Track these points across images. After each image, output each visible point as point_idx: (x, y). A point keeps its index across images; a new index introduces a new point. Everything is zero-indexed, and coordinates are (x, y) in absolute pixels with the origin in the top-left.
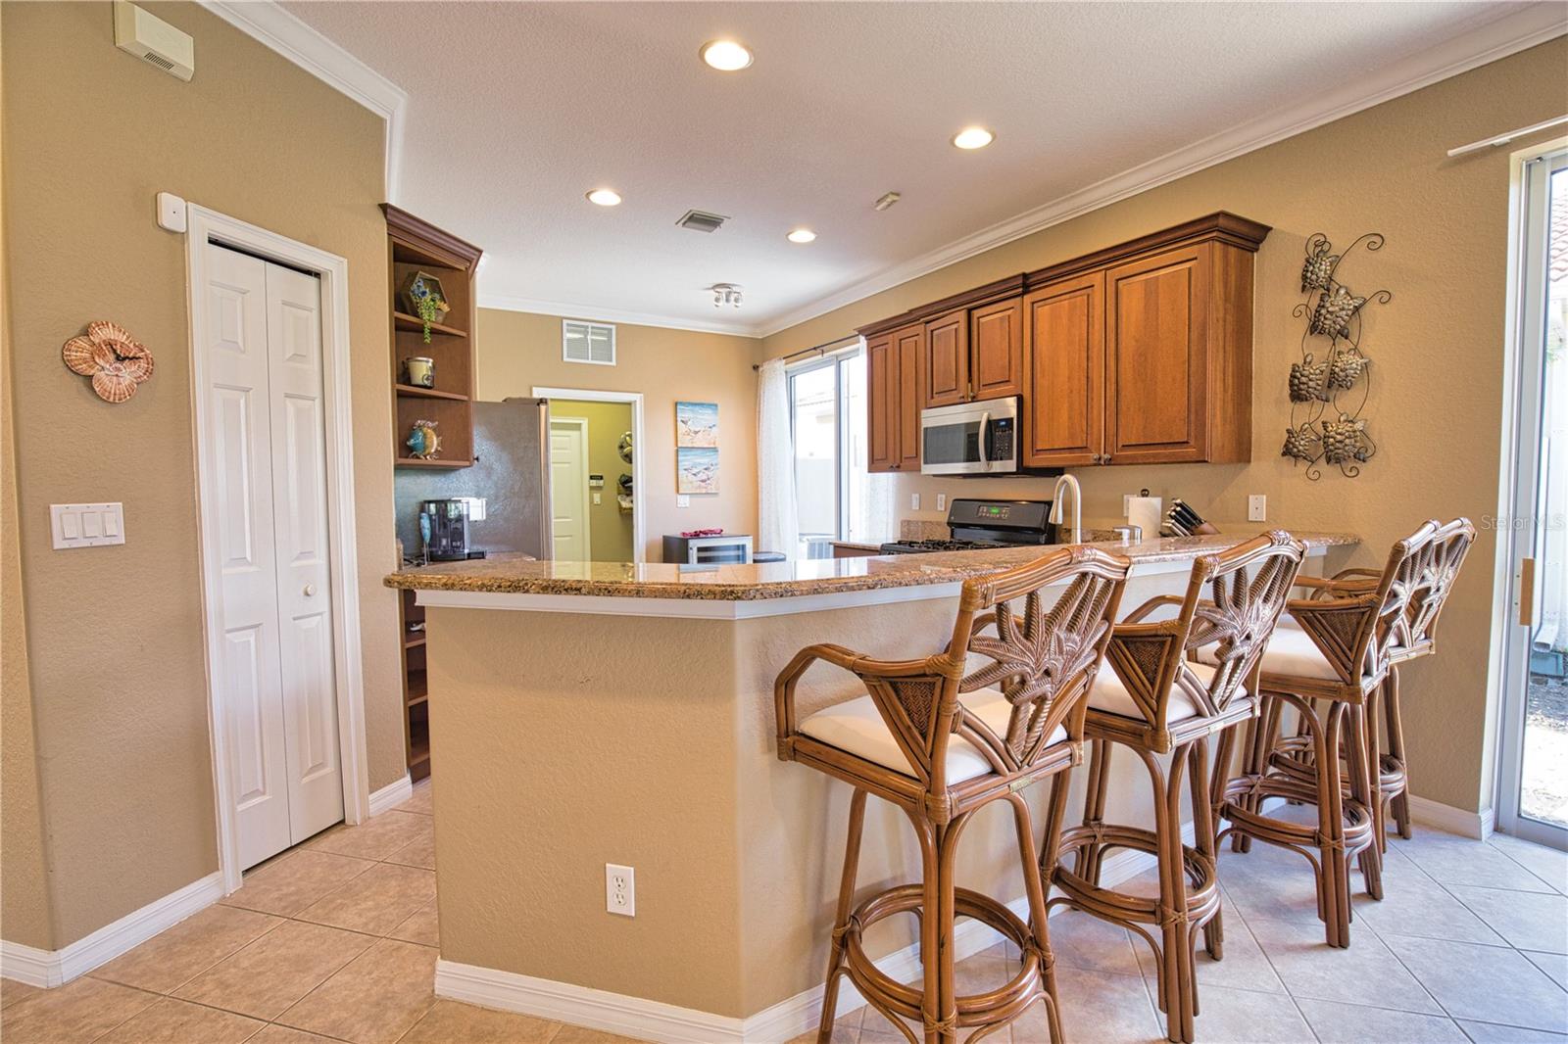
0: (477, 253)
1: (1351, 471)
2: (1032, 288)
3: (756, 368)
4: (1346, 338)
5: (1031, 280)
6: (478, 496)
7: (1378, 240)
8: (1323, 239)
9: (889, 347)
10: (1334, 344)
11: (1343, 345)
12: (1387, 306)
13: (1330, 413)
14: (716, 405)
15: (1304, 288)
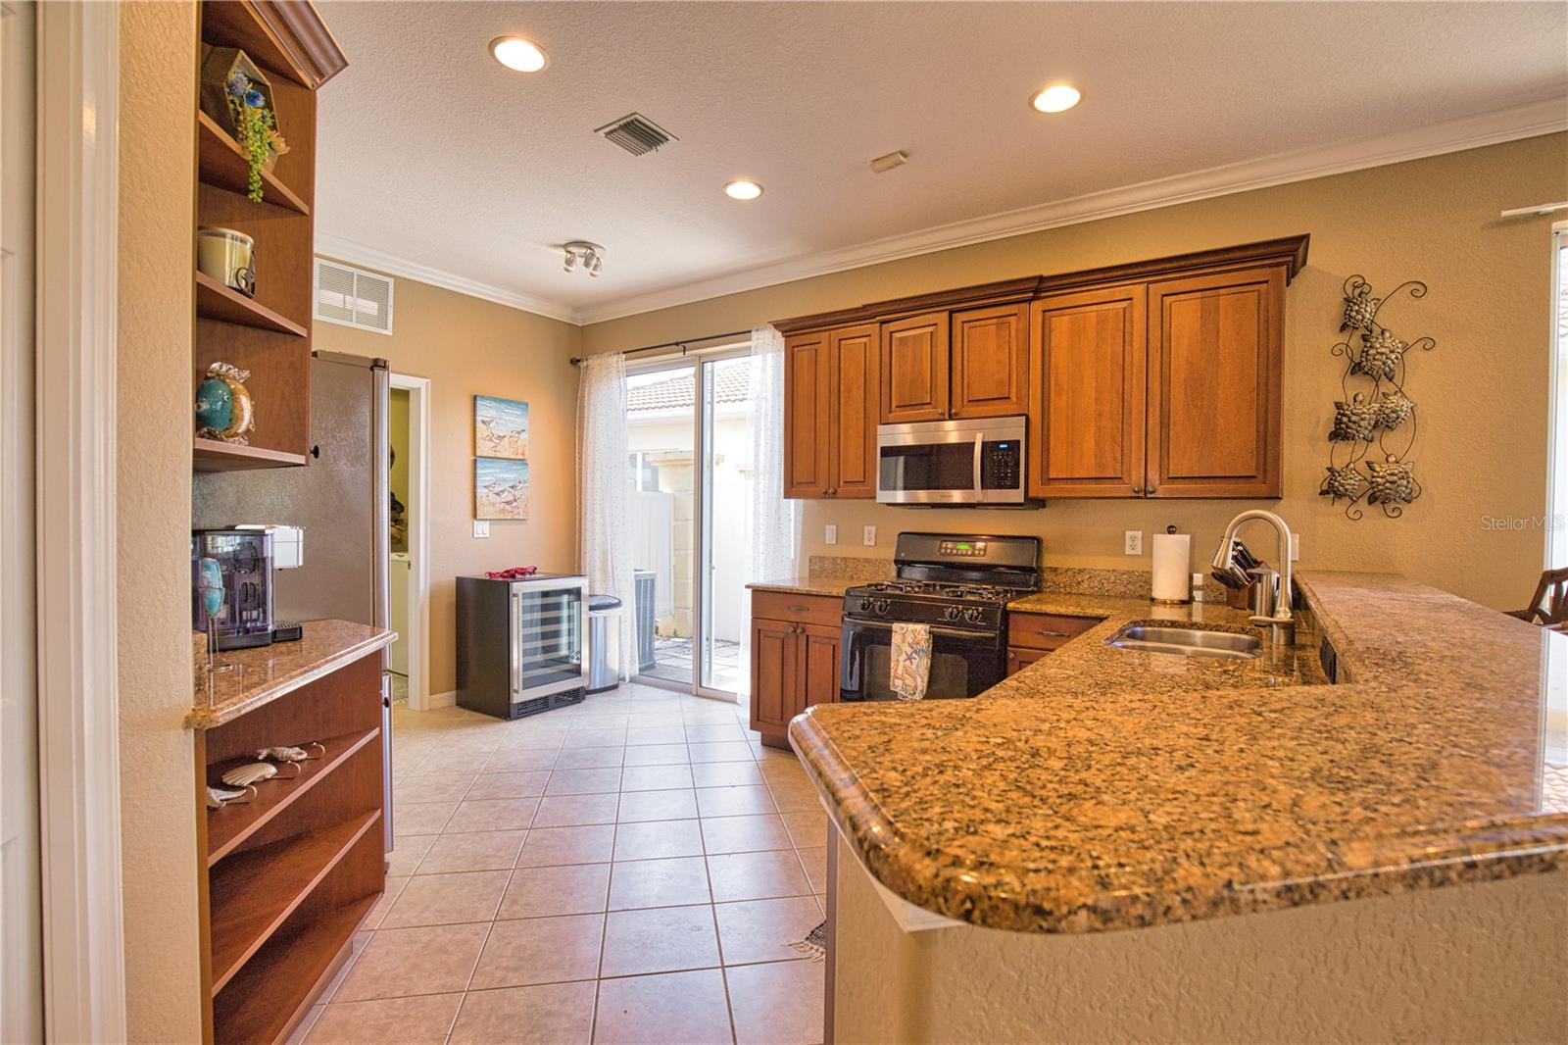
0: (339, 63)
1: (1393, 511)
2: (1043, 295)
3: (575, 362)
4: (1391, 380)
5: (1045, 285)
6: (292, 522)
7: (1422, 291)
8: (1361, 281)
9: (823, 348)
10: (1377, 386)
11: (1386, 386)
12: (1430, 352)
13: (1374, 452)
14: (527, 405)
15: (1343, 328)
